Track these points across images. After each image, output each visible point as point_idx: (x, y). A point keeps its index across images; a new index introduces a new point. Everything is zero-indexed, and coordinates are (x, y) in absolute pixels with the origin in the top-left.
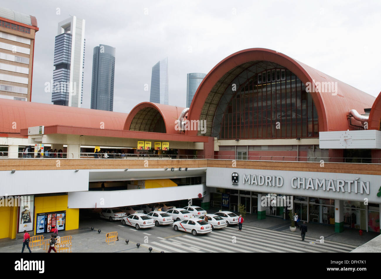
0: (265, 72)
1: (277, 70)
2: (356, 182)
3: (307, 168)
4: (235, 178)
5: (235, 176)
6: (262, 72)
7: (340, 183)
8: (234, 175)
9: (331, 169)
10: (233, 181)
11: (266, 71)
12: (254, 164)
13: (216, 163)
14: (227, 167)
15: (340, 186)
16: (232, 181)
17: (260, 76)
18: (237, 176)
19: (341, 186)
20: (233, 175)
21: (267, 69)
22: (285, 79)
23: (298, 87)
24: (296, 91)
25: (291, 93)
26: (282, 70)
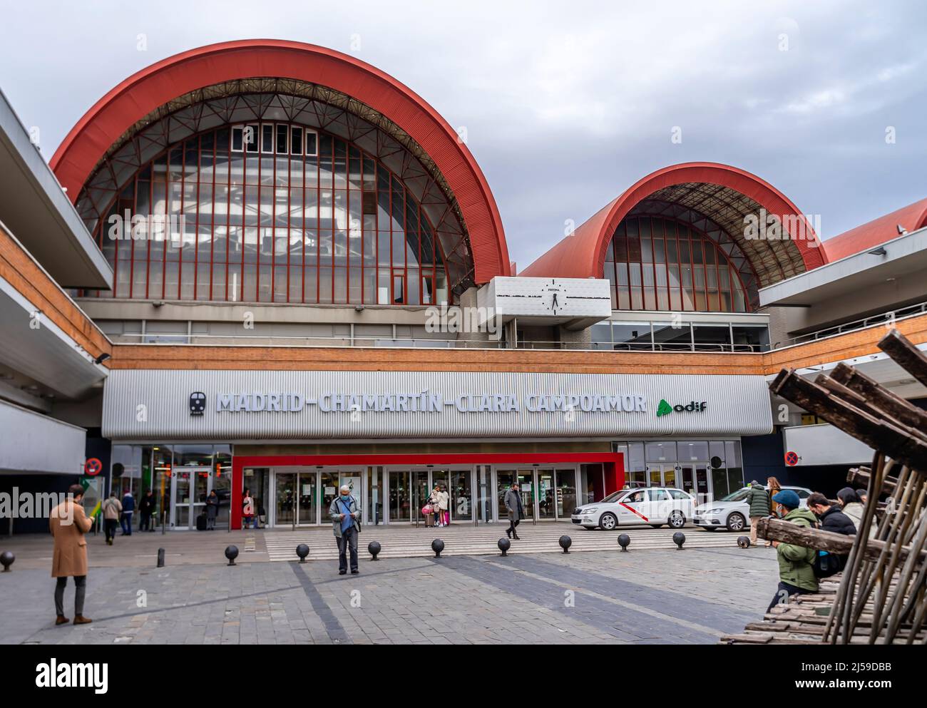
1: (293, 126)
3: (452, 363)
5: (198, 399)
6: (245, 123)
8: (195, 396)
9: (510, 363)
10: (193, 408)
11: (260, 124)
12: (299, 357)
13: (150, 357)
14: (196, 368)
16: (191, 407)
17: (238, 132)
21: (263, 118)
22: (316, 155)
23: (354, 182)
24: (348, 190)
25: (333, 192)
26: (309, 131)
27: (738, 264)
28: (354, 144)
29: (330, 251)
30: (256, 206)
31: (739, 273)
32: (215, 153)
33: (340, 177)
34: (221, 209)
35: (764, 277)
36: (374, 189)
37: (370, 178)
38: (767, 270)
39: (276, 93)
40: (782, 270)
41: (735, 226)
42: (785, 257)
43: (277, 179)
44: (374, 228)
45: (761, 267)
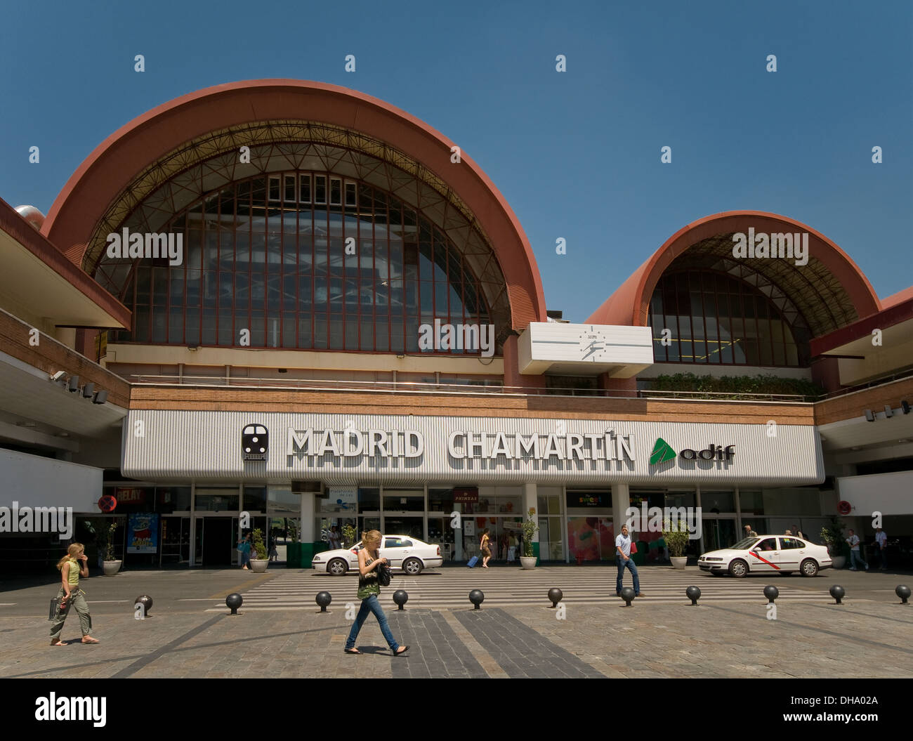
0: (293, 175)
1: (332, 178)
2: (608, 437)
4: (255, 440)
5: (255, 435)
6: (282, 173)
7: (575, 441)
8: (250, 431)
10: (248, 450)
11: (298, 175)
15: (574, 447)
16: (244, 447)
17: (275, 182)
18: (265, 433)
19: (577, 447)
20: (245, 433)
21: (300, 168)
22: (356, 206)
23: (396, 233)
24: (389, 240)
25: (374, 243)
26: (347, 182)
27: (791, 317)
28: (394, 194)
29: (372, 300)
30: (295, 255)
31: (792, 327)
32: (251, 202)
33: (380, 228)
34: (259, 257)
35: (818, 330)
36: (415, 240)
37: (411, 229)
38: (820, 323)
39: (311, 142)
40: (836, 323)
41: (787, 280)
42: (839, 309)
43: (315, 228)
44: (416, 278)
45: (814, 321)
